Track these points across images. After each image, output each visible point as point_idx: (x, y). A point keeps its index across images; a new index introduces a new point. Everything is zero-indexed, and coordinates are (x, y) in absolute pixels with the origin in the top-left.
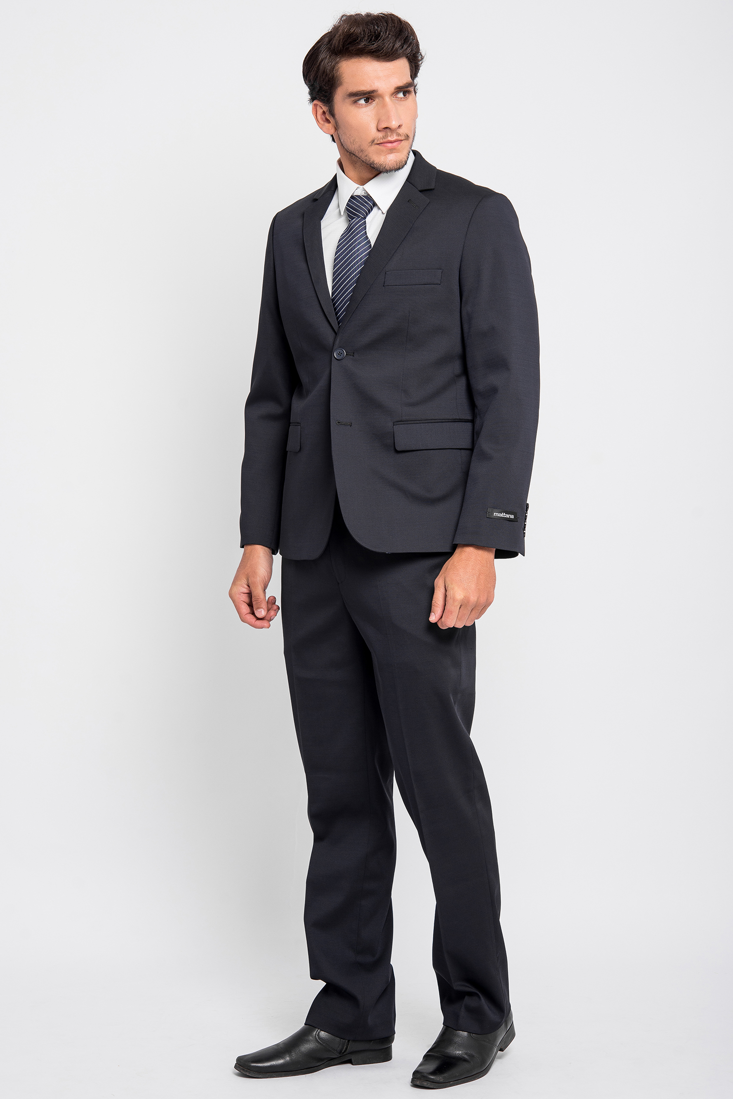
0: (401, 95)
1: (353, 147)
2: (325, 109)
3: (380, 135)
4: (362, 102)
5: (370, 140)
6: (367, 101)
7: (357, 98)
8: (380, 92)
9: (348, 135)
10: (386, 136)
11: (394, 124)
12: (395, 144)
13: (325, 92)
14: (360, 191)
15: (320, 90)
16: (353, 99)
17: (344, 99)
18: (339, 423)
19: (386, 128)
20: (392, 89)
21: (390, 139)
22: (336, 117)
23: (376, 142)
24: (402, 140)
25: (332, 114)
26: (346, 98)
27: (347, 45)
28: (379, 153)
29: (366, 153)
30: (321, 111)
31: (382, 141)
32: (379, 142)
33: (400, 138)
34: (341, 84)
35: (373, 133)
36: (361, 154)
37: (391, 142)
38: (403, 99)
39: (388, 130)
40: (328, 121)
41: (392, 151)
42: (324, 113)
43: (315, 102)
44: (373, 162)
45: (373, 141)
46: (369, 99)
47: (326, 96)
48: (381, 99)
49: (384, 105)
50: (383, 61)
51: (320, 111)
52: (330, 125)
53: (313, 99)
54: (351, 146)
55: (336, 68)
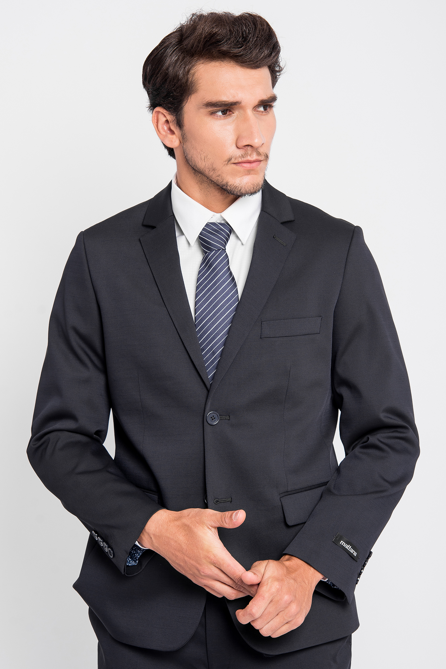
0: (262, 109)
1: (201, 164)
2: (169, 117)
3: (239, 153)
4: (220, 113)
5: (226, 158)
6: (224, 112)
7: (216, 108)
8: (243, 104)
9: (199, 151)
10: (246, 154)
11: (256, 142)
12: (254, 165)
13: (174, 99)
14: (215, 218)
15: (166, 95)
16: (211, 109)
17: (199, 108)
19: (248, 145)
20: (256, 102)
21: (249, 158)
22: (185, 128)
23: (233, 161)
24: (261, 161)
25: (180, 124)
26: (201, 108)
27: (208, 46)
28: (234, 174)
29: (219, 173)
30: (164, 119)
31: (240, 160)
32: (236, 161)
33: (260, 158)
34: (196, 91)
35: (232, 151)
36: (211, 173)
37: (250, 162)
38: (264, 113)
39: (249, 148)
40: (172, 132)
41: (249, 172)
42: (167, 121)
43: (158, 109)
44: (227, 183)
45: (230, 160)
46: (227, 110)
47: (172, 104)
48: (242, 111)
49: (246, 119)
50: (248, 68)
51: (162, 119)
52: (174, 136)
53: (153, 106)
54: (200, 163)
55: (192, 72)
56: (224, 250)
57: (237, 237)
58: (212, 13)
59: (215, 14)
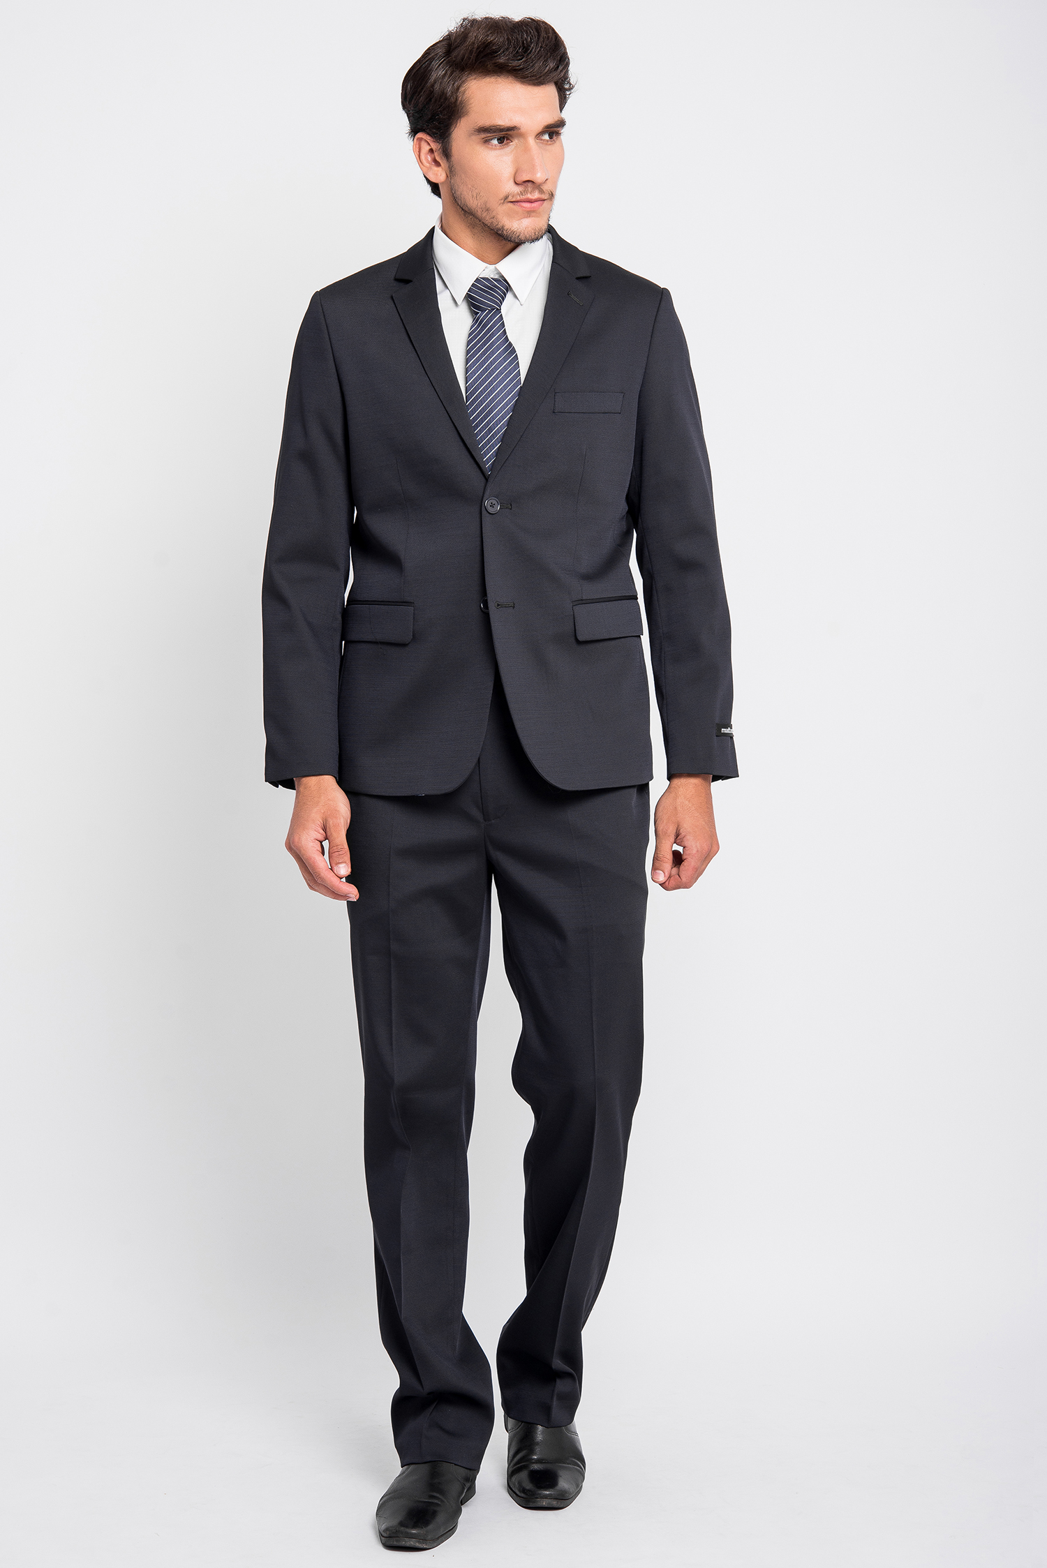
0: (546, 137)
1: (473, 203)
2: (434, 146)
3: (517, 189)
4: (495, 142)
5: (502, 195)
6: (501, 140)
7: (489, 135)
8: (523, 130)
9: (470, 186)
10: (525, 192)
11: (539, 176)
12: (533, 205)
13: (439, 123)
14: (487, 271)
15: (431, 119)
16: (483, 135)
17: (470, 135)
18: (498, 605)
19: (528, 181)
20: (540, 128)
21: (529, 196)
22: (453, 159)
23: (510, 199)
24: (544, 200)
25: (447, 153)
26: (473, 134)
27: (482, 58)
28: (510, 215)
29: (494, 213)
30: (428, 148)
31: (518, 198)
32: (514, 200)
33: (544, 197)
34: (466, 113)
35: (511, 188)
36: (484, 215)
37: (530, 201)
38: (549, 143)
39: (529, 184)
40: (437, 164)
41: (529, 213)
42: (431, 151)
43: (420, 135)
44: (503, 227)
45: (506, 197)
46: (504, 138)
47: (438, 129)
48: (522, 140)
49: (527, 149)
50: (530, 84)
51: (426, 148)
52: (440, 169)
53: (414, 131)
54: (472, 201)
55: (462, 89)
56: (499, 311)
57: (515, 296)
58: (486, 18)
59: (491, 18)
